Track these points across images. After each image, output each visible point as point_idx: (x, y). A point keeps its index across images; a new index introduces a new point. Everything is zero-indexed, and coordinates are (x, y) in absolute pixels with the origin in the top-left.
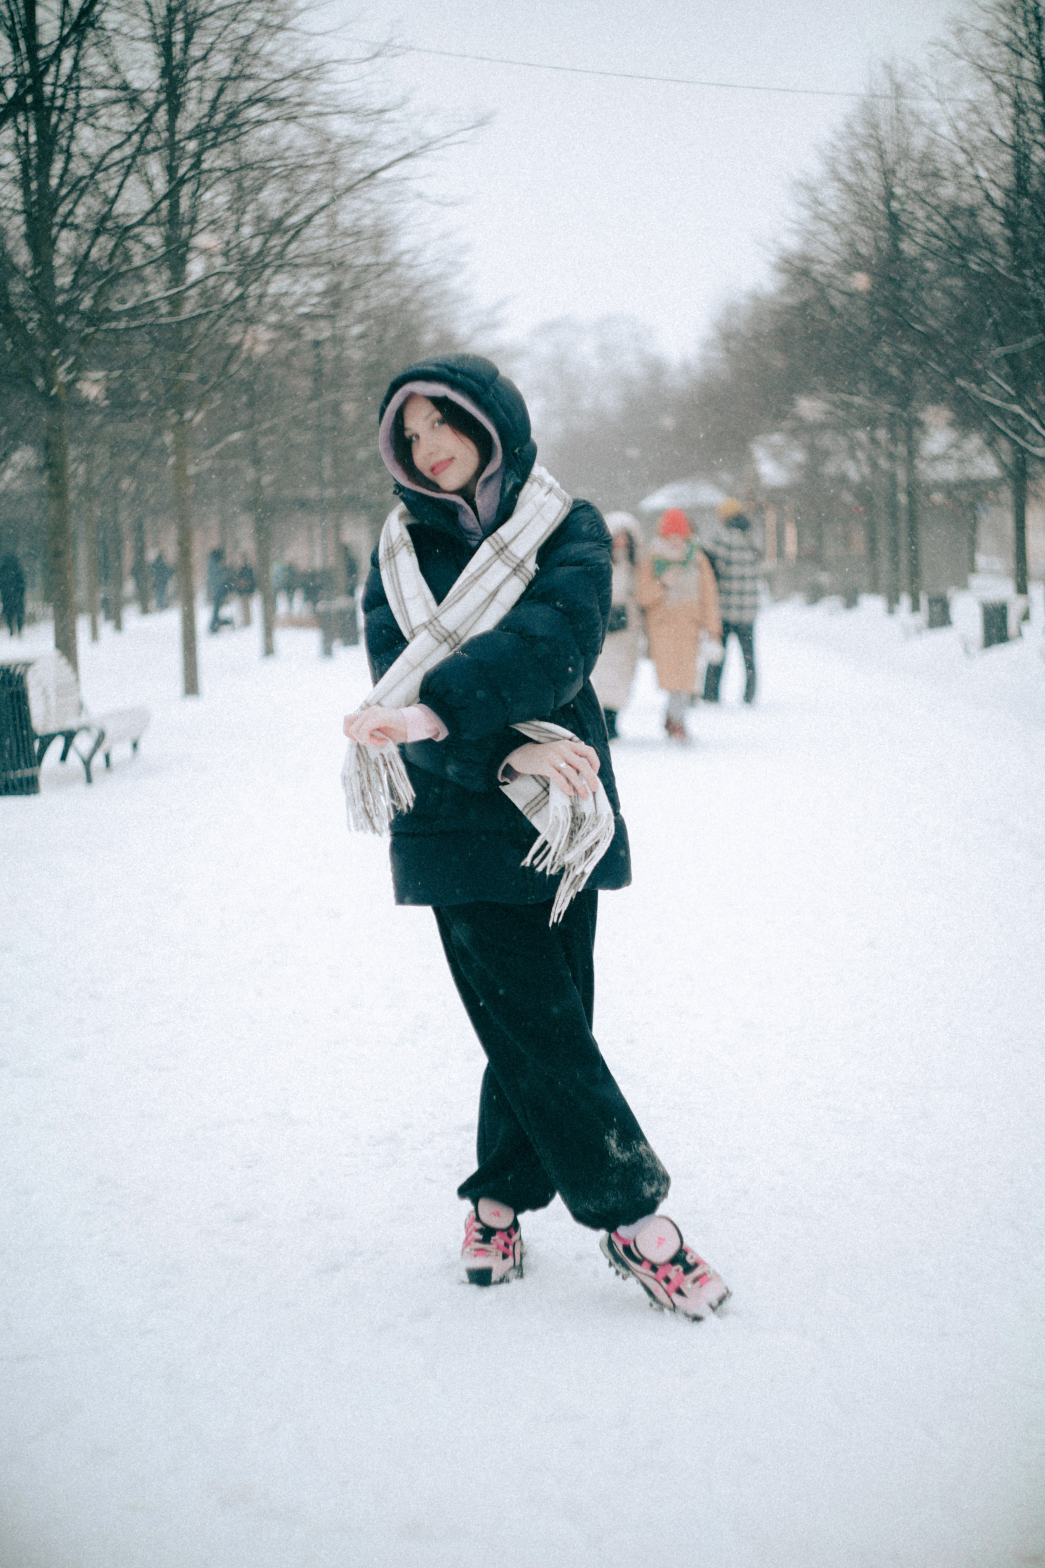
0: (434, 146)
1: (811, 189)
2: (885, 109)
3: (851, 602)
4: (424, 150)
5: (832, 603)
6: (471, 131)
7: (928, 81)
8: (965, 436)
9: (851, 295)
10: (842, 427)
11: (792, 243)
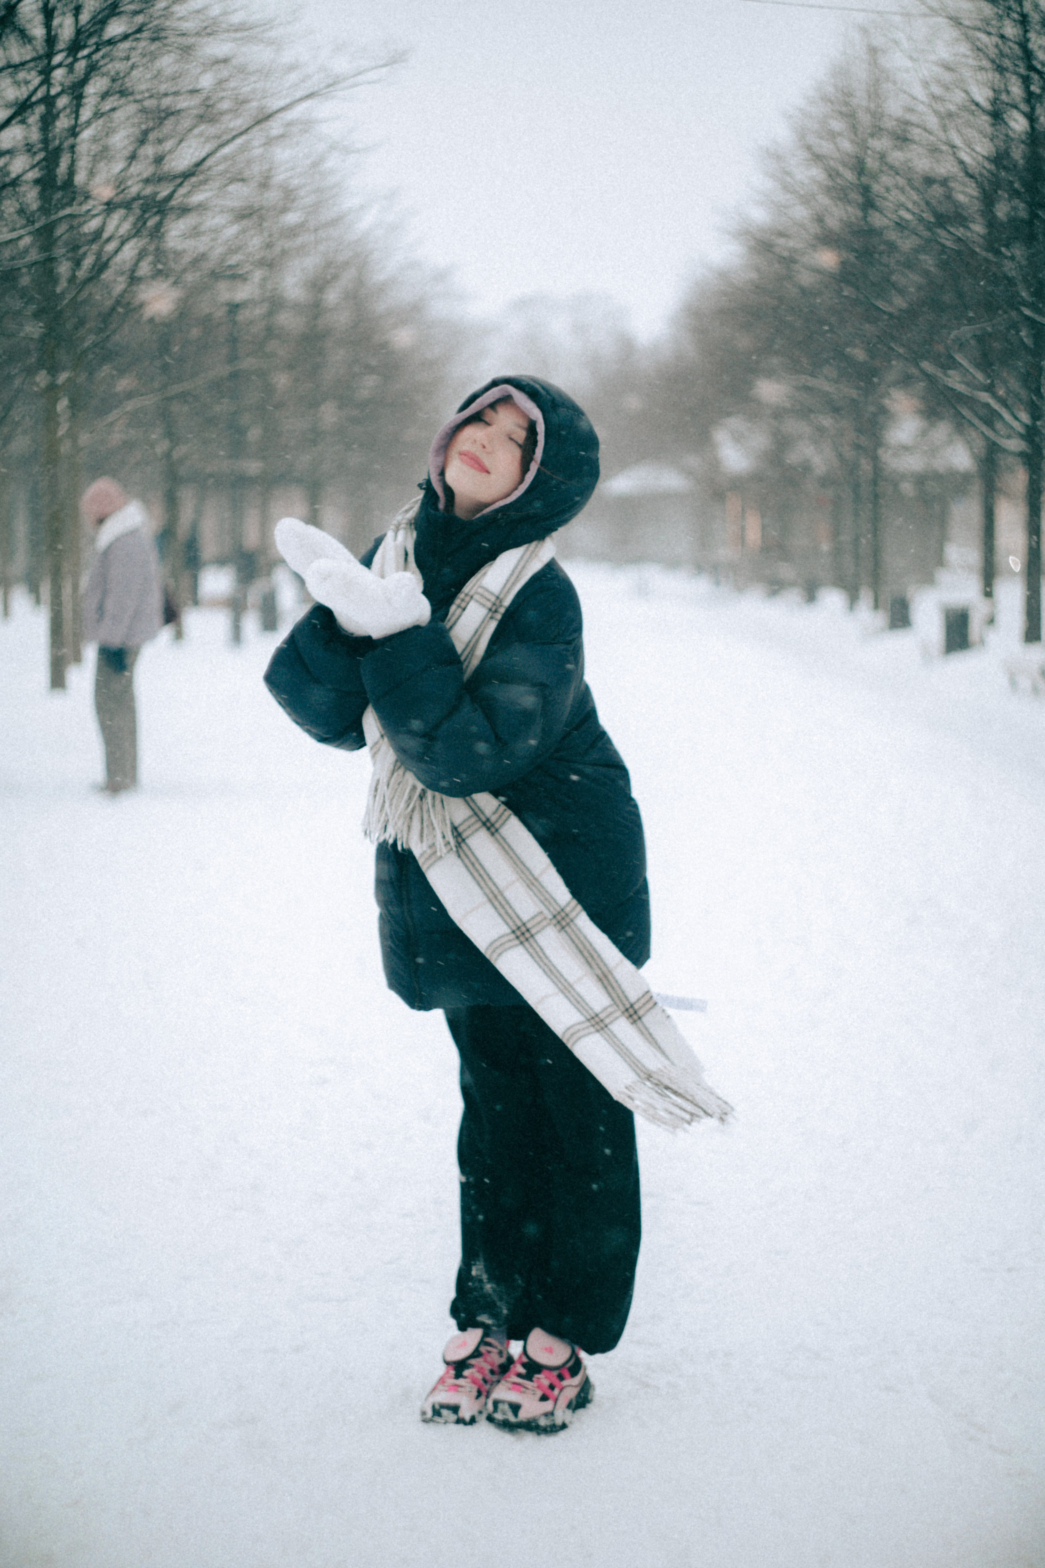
0: (342, 85)
1: (778, 158)
2: (861, 73)
3: (811, 595)
4: (331, 89)
5: (793, 596)
6: (384, 70)
7: (900, 36)
8: (932, 425)
9: (818, 271)
10: (804, 412)
11: (760, 216)
